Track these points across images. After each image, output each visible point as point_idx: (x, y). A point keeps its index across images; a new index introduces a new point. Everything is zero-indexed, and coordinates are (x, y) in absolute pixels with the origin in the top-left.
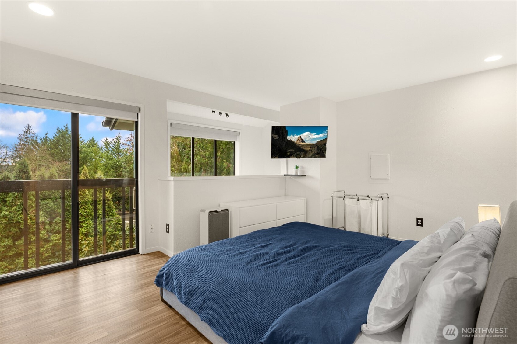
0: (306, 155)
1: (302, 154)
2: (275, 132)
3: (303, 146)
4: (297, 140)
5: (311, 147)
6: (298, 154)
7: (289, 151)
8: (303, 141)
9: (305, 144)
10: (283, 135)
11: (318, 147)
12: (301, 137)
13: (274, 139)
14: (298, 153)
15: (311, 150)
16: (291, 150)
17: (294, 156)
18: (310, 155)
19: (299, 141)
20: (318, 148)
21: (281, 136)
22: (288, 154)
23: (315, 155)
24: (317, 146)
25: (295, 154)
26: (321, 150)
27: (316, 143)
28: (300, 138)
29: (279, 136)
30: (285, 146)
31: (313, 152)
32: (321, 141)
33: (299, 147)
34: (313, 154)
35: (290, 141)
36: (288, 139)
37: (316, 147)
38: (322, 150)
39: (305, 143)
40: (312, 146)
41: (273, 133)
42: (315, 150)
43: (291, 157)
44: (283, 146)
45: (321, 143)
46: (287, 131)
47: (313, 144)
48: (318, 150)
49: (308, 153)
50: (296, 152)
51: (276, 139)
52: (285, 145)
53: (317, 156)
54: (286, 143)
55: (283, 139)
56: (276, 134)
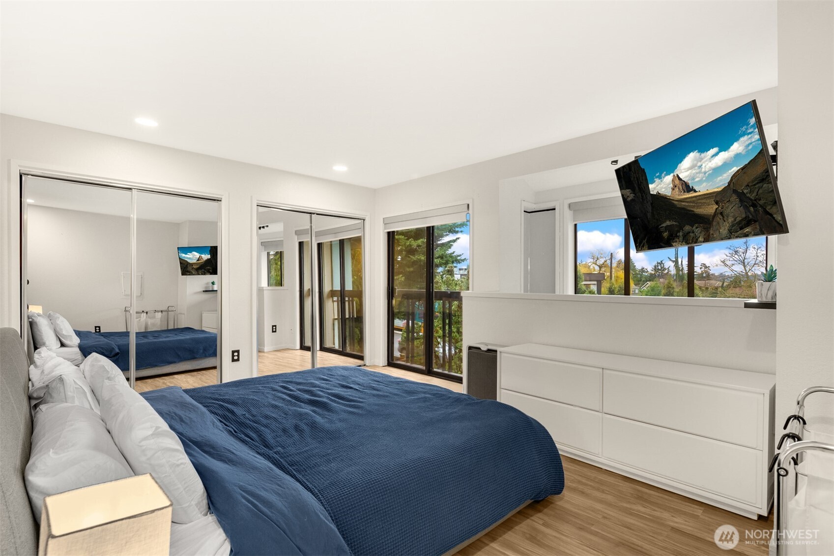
0: (711, 232)
1: (699, 230)
2: (623, 182)
3: (693, 202)
4: (673, 189)
5: (717, 203)
6: (690, 233)
7: (664, 225)
8: (688, 188)
9: (696, 197)
10: (639, 185)
11: (741, 196)
12: (678, 176)
13: (628, 202)
14: (687, 228)
15: (721, 214)
16: (668, 223)
17: (681, 239)
18: (724, 231)
19: (677, 189)
20: (741, 201)
21: (637, 188)
22: (666, 235)
23: (741, 228)
24: (735, 191)
25: (681, 234)
26: (754, 206)
27: (729, 183)
28: (677, 182)
29: (634, 191)
30: (652, 213)
31: (731, 220)
32: (743, 169)
33: (683, 209)
34: (733, 226)
35: (659, 197)
36: (651, 193)
37: (734, 197)
38: (761, 202)
39: (695, 191)
40: (718, 197)
41: (621, 188)
42: (735, 212)
43: (674, 244)
44: (649, 215)
45: (747, 179)
46: (644, 169)
47: (720, 189)
48: (746, 208)
49: (714, 223)
50: (681, 228)
51: (631, 200)
52: (650, 210)
53: (747, 230)
54: (652, 204)
55: (642, 196)
56: (627, 188)
